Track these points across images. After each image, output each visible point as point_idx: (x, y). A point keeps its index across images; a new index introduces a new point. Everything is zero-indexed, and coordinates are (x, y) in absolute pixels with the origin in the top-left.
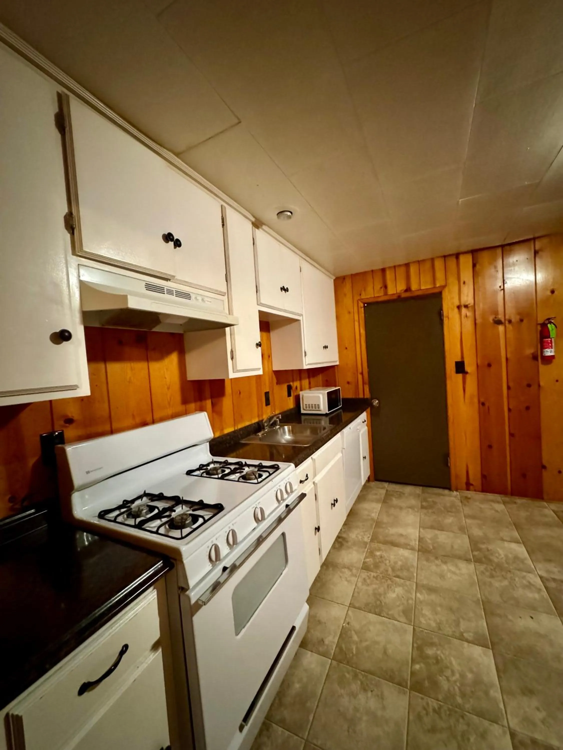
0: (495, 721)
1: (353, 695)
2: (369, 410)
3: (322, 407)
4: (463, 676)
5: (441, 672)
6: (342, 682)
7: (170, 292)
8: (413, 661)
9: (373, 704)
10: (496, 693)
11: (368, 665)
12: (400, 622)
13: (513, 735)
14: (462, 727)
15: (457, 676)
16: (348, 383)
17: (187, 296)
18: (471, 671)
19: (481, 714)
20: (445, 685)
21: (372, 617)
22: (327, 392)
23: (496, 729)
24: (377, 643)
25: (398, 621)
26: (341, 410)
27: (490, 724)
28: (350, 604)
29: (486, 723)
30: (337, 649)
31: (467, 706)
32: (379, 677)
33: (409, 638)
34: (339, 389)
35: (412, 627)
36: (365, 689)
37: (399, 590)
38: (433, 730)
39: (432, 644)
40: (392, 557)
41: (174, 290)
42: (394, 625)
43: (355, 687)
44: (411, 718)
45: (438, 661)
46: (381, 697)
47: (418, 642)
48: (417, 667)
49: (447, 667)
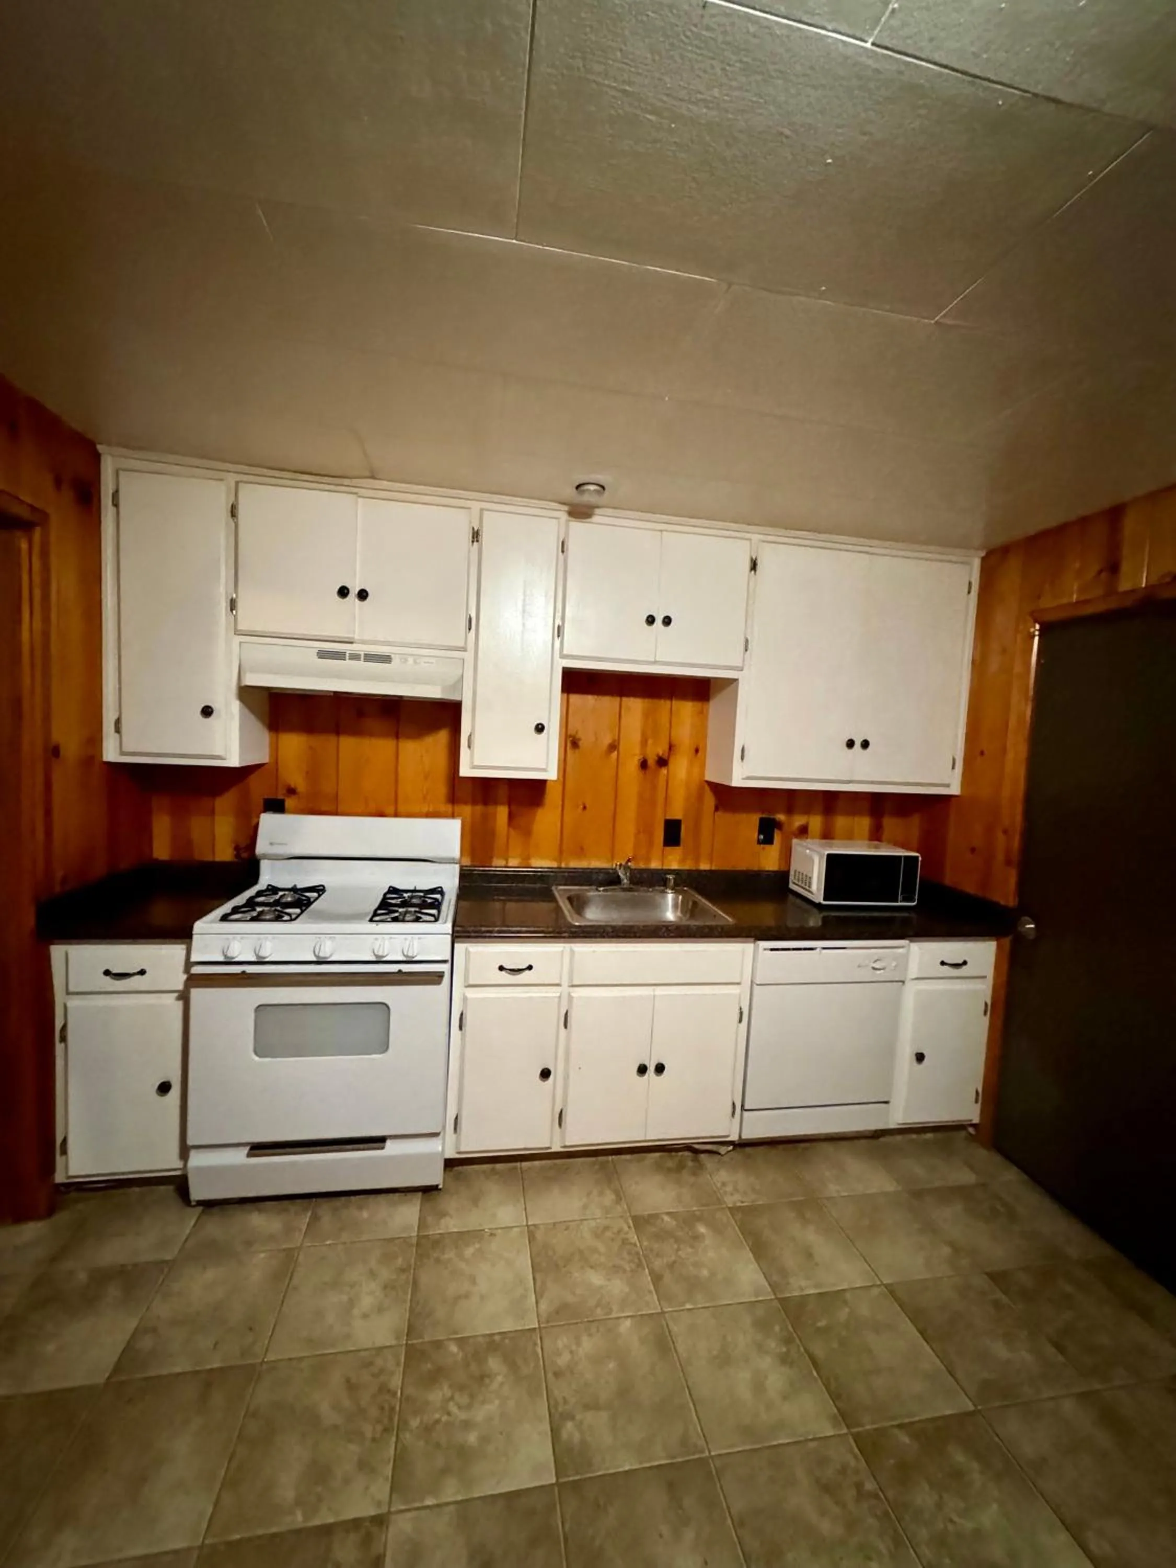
0: (395, 1487)
1: (372, 1274)
2: (1007, 941)
3: (814, 887)
4: (467, 1425)
5: (462, 1388)
6: (387, 1258)
7: (355, 657)
8: (462, 1342)
9: (366, 1302)
10: (451, 1492)
11: (425, 1279)
12: (537, 1307)
13: (380, 1521)
14: (368, 1430)
15: (463, 1416)
16: (973, 850)
17: (386, 659)
18: (485, 1440)
19: (401, 1461)
20: (436, 1396)
21: (524, 1262)
22: (827, 852)
23: (381, 1489)
24: (473, 1280)
25: (537, 1302)
26: (913, 915)
27: (387, 1478)
28: (534, 1225)
29: (388, 1470)
30: (438, 1236)
31: (407, 1437)
32: (411, 1301)
33: (508, 1325)
34: (911, 861)
35: (537, 1326)
36: (387, 1287)
37: (618, 1287)
38: (351, 1387)
39: (513, 1366)
40: (711, 1254)
41: (362, 653)
42: (524, 1297)
43: (385, 1274)
44: (363, 1354)
45: (483, 1378)
46: (380, 1310)
47: (507, 1341)
48: (454, 1348)
49: (472, 1396)
